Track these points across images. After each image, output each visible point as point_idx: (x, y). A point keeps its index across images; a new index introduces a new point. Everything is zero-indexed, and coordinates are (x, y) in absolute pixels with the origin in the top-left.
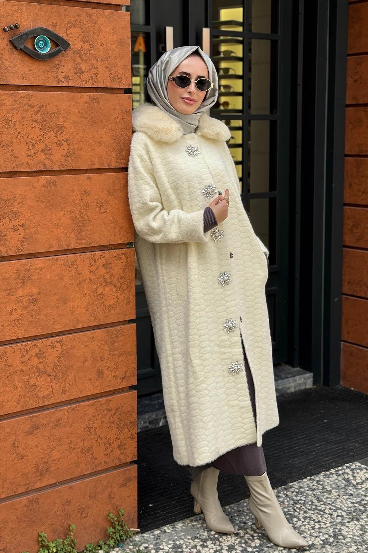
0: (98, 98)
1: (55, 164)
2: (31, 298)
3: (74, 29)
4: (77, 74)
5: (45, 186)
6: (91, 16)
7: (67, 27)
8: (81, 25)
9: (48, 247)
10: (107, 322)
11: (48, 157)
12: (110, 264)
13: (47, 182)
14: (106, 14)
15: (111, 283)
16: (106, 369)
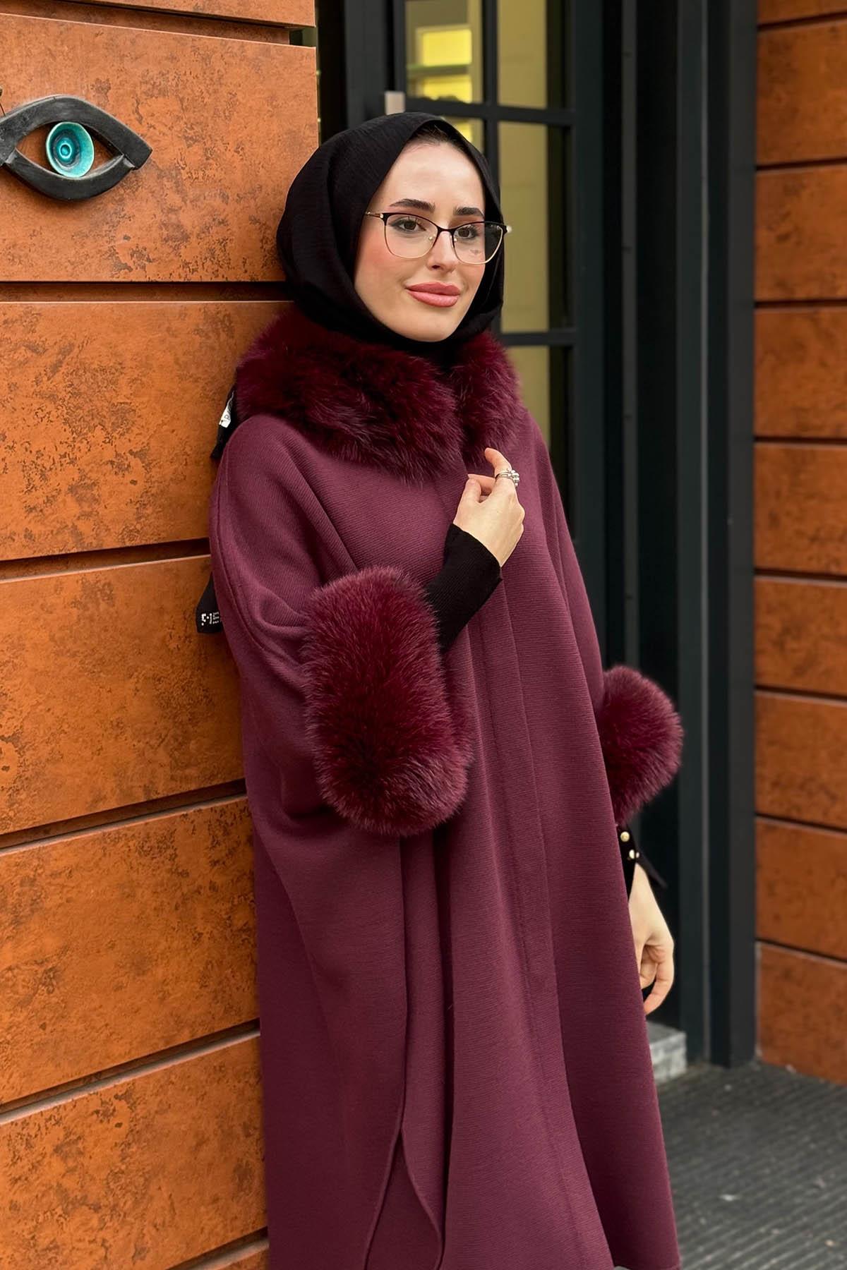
0: (228, 315)
1: (108, 530)
2: (41, 970)
3: (161, 99)
4: (170, 243)
5: (81, 603)
6: (206, 59)
7: (139, 93)
8: (180, 87)
9: (89, 799)
11: (87, 509)
13: (84, 590)
14: (249, 53)
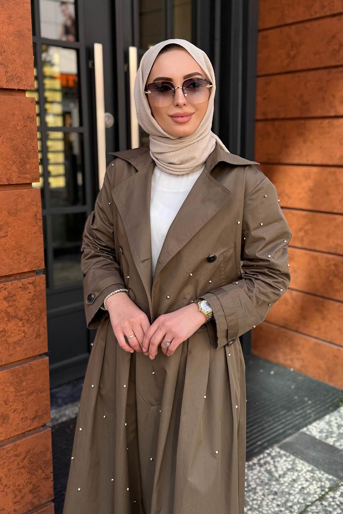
10: (12, 360)
12: (14, 295)
15: (16, 317)
16: (13, 411)
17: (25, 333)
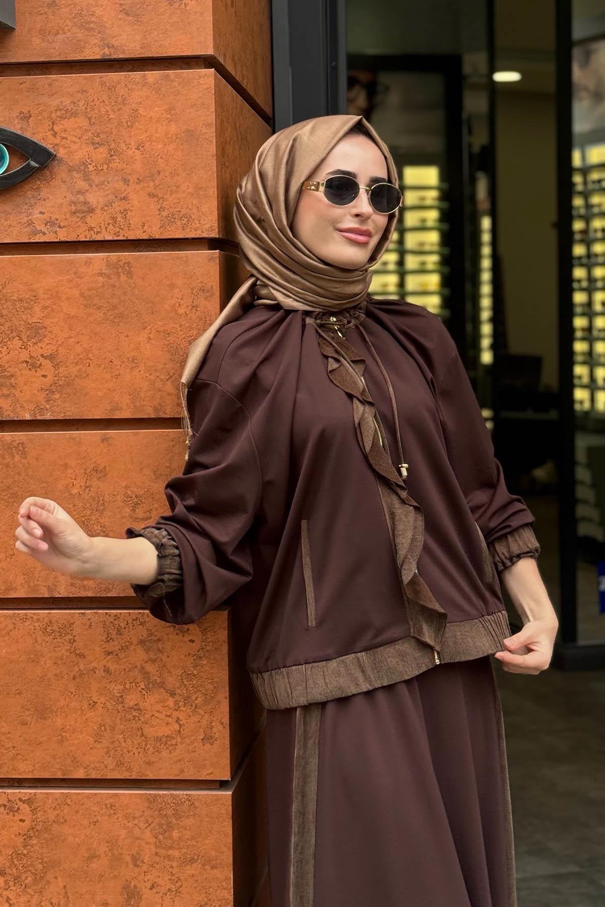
0: (129, 263)
1: (23, 407)
3: (72, 119)
4: (78, 215)
6: (111, 89)
7: (54, 117)
8: (88, 110)
9: (4, 588)
13: (3, 446)
16: (148, 887)
17: (179, 724)
